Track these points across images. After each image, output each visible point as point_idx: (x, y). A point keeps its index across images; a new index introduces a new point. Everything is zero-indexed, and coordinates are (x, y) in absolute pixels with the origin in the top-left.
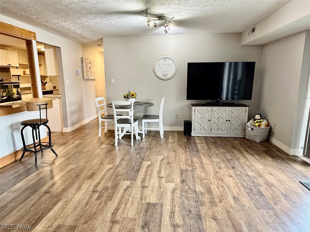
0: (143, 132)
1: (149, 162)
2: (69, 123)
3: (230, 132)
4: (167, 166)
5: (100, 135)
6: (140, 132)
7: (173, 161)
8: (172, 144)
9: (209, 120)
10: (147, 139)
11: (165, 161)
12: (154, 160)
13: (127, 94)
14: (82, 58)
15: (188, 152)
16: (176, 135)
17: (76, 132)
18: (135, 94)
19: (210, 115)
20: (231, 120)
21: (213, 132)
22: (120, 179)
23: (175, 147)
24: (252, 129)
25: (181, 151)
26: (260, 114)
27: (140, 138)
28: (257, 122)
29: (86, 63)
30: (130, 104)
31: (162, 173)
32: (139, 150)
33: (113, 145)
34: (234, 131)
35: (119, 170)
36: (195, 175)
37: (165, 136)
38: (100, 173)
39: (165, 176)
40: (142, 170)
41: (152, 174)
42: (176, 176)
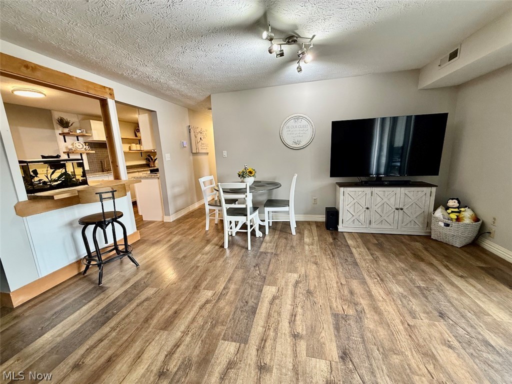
0: (266, 224)
1: (275, 287)
2: (171, 209)
3: (402, 227)
4: (306, 301)
6: (262, 223)
7: (315, 287)
8: (311, 247)
9: (368, 208)
10: (273, 236)
11: (302, 289)
12: (283, 284)
13: (243, 171)
14: (190, 126)
15: (340, 265)
16: (314, 228)
17: (181, 221)
18: (254, 170)
19: (368, 199)
20: (405, 208)
21: (373, 225)
22: (219, 335)
23: (316, 254)
24: (447, 225)
25: (326, 263)
26: (457, 199)
27: (261, 235)
28: (452, 212)
29: (194, 132)
30: (245, 187)
31: (298, 322)
32: (259, 257)
33: (222, 246)
34: (409, 225)
35: (221, 306)
36: (366, 335)
37: (298, 231)
38: (188, 314)
39: (304, 333)
40: (260, 309)
41: (278, 324)
42: (327, 334)
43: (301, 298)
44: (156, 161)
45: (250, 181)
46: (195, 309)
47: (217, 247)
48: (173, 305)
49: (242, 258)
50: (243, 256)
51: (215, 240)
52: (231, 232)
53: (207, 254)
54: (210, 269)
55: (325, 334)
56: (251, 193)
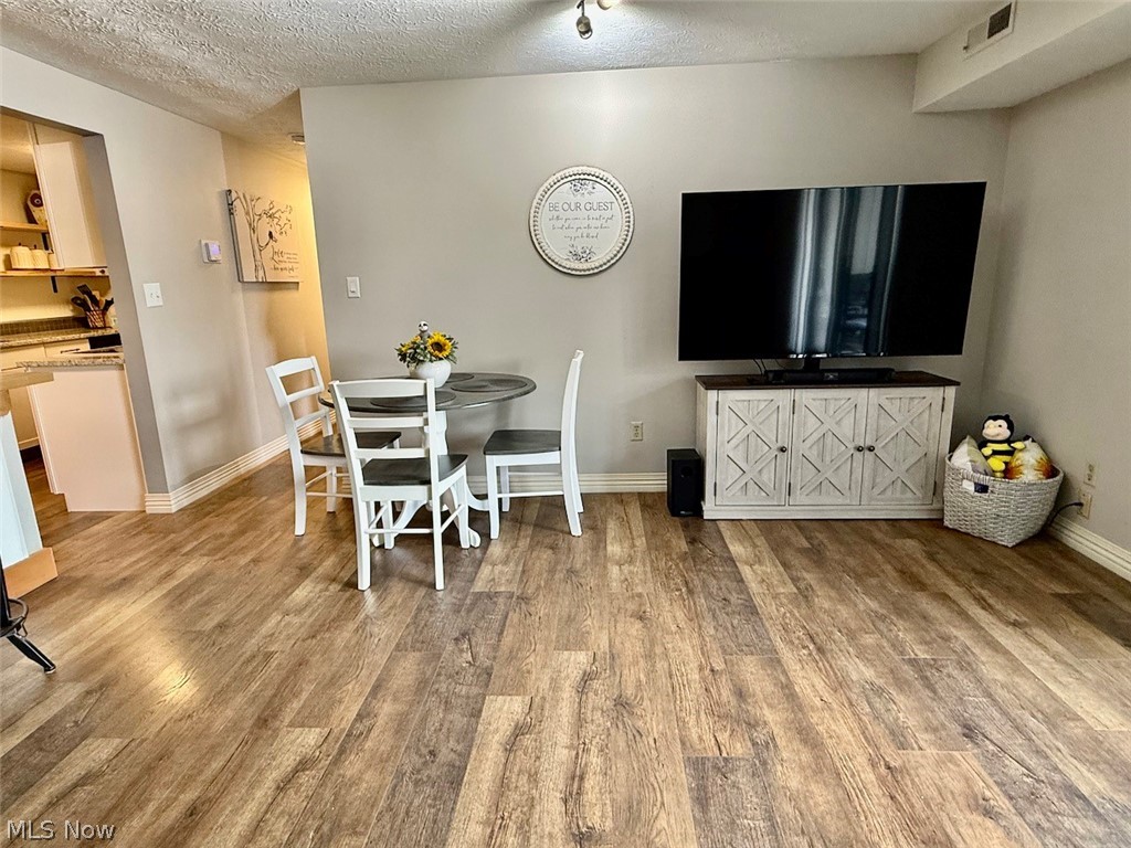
0: (491, 506)
1: (519, 698)
2: (172, 469)
3: (871, 499)
4: (613, 731)
5: (300, 529)
6: (478, 505)
7: (639, 686)
8: (626, 568)
9: (783, 450)
10: (512, 543)
11: (600, 696)
12: (545, 685)
13: (414, 343)
14: (230, 191)
15: (708, 617)
16: (635, 512)
17: (209, 508)
18: (450, 339)
19: (784, 424)
20: (879, 447)
21: (799, 497)
23: (639, 589)
24: (982, 489)
25: (670, 613)
26: (1006, 418)
27: (477, 540)
28: (995, 453)
29: (247, 213)
30: (422, 394)
31: (591, 795)
32: (469, 611)
33: (352, 584)
34: (889, 492)
35: (348, 774)
36: (778, 809)
37: (587, 522)
38: (235, 811)
39: (609, 824)
40: (476, 769)
41: (532, 806)
42: (672, 821)
43: (598, 722)
44: (112, 309)
45: (437, 373)
46: (259, 794)
47: (335, 587)
48: (183, 787)
49: (416, 617)
50: (419, 609)
51: (330, 562)
52: (381, 536)
53: (299, 611)
54: (313, 659)
55: (668, 822)
56: (443, 413)
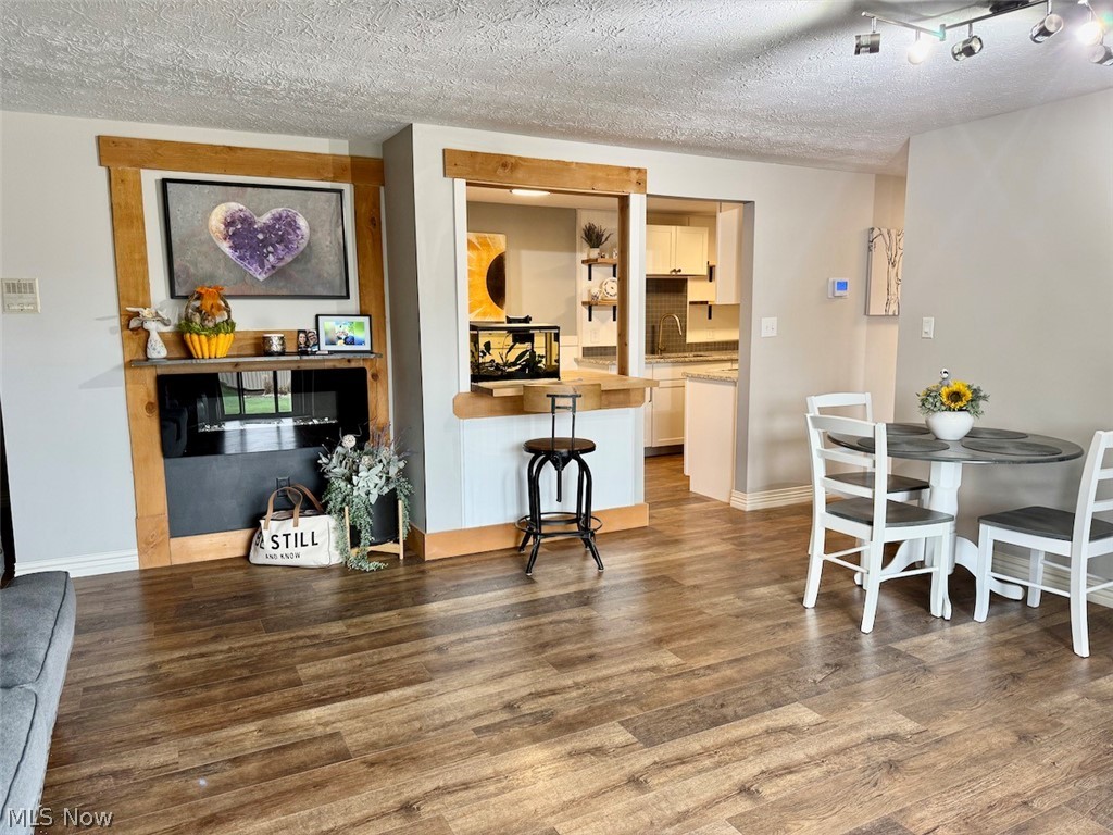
1: (817, 716)
4: (856, 771)
6: (1000, 590)
7: (928, 767)
11: (883, 750)
12: (852, 720)
14: (873, 229)
22: (621, 715)
23: (1067, 722)
29: (890, 249)
38: (606, 667)
40: (735, 727)
43: (853, 760)
45: (956, 424)
46: (623, 667)
47: (791, 597)
48: (598, 645)
49: (819, 638)
53: (748, 600)
54: (722, 628)
55: (812, 826)
